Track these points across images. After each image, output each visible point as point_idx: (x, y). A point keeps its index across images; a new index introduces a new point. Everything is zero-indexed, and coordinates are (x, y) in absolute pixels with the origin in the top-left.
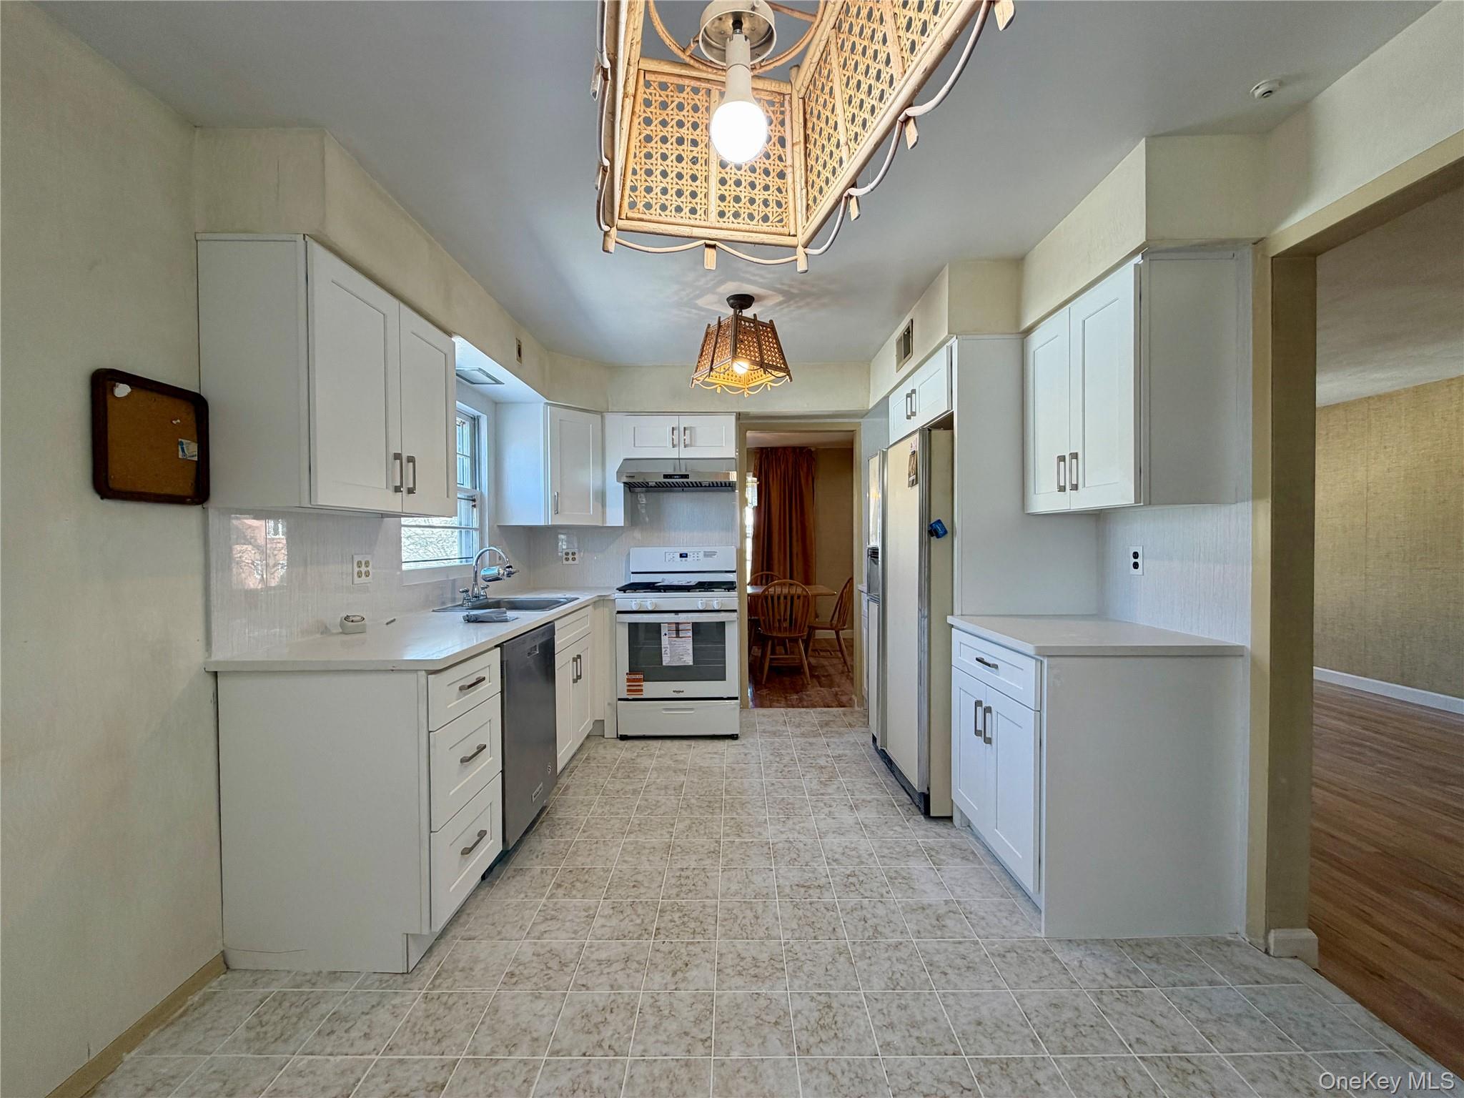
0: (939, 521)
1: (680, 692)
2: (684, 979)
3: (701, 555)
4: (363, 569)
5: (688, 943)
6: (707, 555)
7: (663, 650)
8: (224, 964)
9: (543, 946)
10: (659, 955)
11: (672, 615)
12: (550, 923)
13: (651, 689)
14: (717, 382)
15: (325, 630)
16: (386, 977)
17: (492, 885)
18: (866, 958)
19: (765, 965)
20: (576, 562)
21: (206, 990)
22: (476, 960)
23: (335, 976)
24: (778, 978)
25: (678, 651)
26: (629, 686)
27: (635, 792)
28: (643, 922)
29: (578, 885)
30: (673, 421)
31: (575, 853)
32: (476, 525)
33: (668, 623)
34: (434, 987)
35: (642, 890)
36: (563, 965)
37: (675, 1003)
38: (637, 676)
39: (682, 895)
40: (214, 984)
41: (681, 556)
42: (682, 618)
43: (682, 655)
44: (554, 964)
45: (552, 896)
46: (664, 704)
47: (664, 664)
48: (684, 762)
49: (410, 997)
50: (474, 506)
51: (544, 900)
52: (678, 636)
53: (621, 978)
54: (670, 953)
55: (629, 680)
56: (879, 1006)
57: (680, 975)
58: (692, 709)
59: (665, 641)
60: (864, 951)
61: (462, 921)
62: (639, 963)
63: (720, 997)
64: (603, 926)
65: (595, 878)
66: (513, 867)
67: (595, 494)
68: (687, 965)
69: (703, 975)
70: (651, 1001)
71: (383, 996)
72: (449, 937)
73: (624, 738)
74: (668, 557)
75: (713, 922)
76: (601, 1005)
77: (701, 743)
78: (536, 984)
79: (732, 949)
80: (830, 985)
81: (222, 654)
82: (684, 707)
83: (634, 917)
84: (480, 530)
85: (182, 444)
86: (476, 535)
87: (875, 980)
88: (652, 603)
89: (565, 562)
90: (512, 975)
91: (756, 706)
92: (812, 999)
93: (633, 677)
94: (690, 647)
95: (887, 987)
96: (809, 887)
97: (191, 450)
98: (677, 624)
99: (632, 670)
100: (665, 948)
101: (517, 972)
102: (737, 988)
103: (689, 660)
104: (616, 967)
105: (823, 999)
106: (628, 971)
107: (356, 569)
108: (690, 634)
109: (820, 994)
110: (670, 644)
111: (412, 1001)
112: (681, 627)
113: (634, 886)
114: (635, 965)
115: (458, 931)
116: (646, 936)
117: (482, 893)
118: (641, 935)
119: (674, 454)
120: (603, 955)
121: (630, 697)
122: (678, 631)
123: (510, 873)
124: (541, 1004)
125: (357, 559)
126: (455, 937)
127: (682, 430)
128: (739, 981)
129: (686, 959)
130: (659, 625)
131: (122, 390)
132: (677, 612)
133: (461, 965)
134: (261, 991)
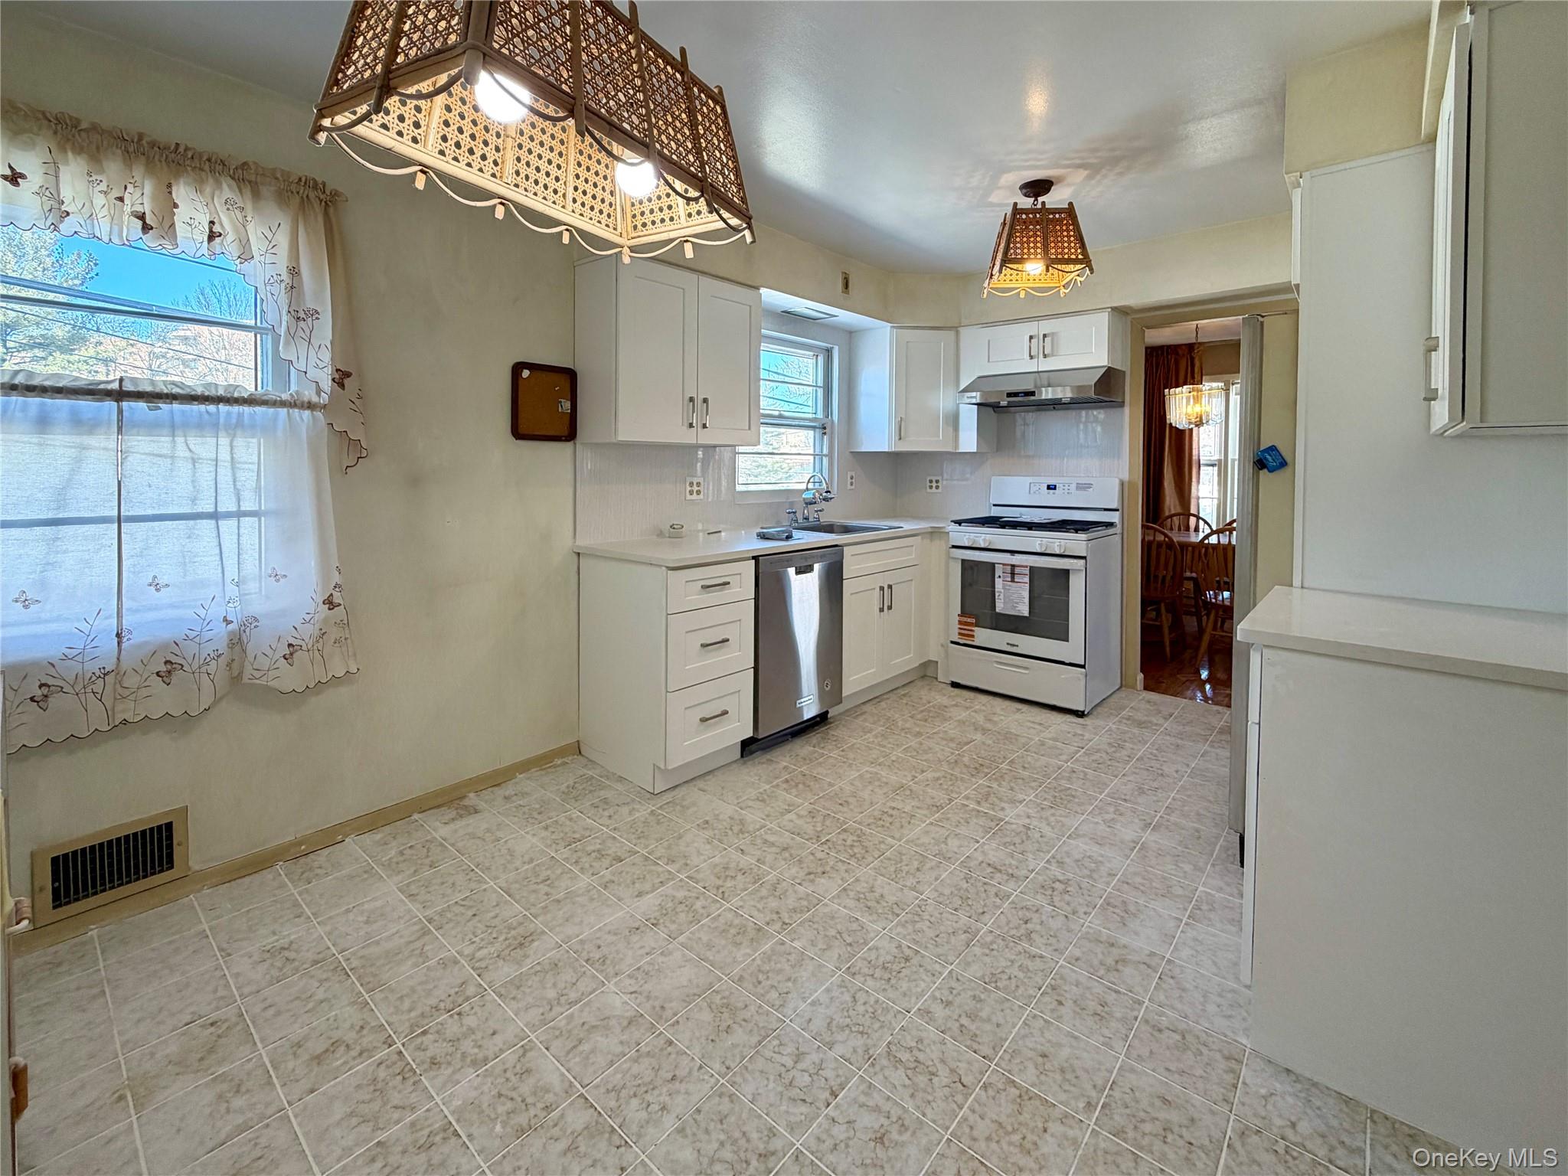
0: (1273, 448)
1: (1013, 645)
2: (812, 881)
3: (1073, 486)
4: (695, 488)
5: (841, 860)
6: (1081, 487)
7: (997, 594)
8: (577, 749)
9: (740, 814)
10: (811, 857)
11: (1008, 555)
12: (758, 803)
13: (984, 636)
14: (1018, 286)
15: (661, 534)
16: (642, 791)
17: (745, 763)
18: (989, 948)
19: (885, 904)
20: (940, 490)
21: (565, 760)
22: (694, 804)
23: (621, 779)
24: (887, 919)
25: (1013, 598)
26: (960, 629)
27: (919, 734)
28: (821, 831)
29: (801, 786)
30: (1032, 328)
31: (820, 763)
32: (825, 451)
33: (1004, 565)
34: (661, 808)
35: (845, 809)
36: (741, 831)
37: (790, 891)
38: (969, 620)
39: (873, 827)
40: (570, 758)
41: (1049, 487)
42: (1017, 559)
43: (1017, 603)
44: (736, 829)
45: (777, 786)
46: (1001, 658)
47: (997, 610)
48: (995, 723)
49: (645, 808)
50: (825, 433)
51: (768, 787)
52: (1013, 581)
53: (769, 858)
54: (820, 860)
55: (960, 623)
56: (954, 984)
57: (812, 876)
58: (1026, 668)
59: (999, 584)
60: (992, 943)
61: (707, 778)
62: (791, 855)
63: (826, 905)
64: (791, 821)
65: (817, 786)
66: (769, 757)
67: (946, 417)
68: (824, 873)
69: (828, 886)
70: (776, 881)
71: (633, 800)
72: (691, 784)
73: (955, 685)
74: (1034, 489)
75: (876, 856)
76: (741, 866)
77: (1035, 710)
78: (715, 835)
79: (871, 882)
80: (926, 947)
81: (583, 542)
82: (1019, 664)
83: (819, 825)
84: (830, 456)
85: (561, 402)
86: (825, 460)
87: (974, 967)
88: (984, 540)
89: (929, 490)
90: (707, 822)
91: (1146, 688)
92: (899, 947)
93: (965, 619)
94: (1026, 594)
95: (982, 978)
96: (1000, 871)
97: (567, 405)
98: (1013, 566)
99: (964, 613)
100: (820, 855)
101: (711, 822)
102: (845, 907)
103: (1024, 610)
104: (774, 849)
105: (908, 952)
106: (778, 856)
107: (689, 488)
108: (1027, 579)
109: (909, 947)
110: (1004, 588)
111: (643, 811)
112: (1017, 570)
113: (841, 804)
114: (787, 855)
115: (700, 784)
116: (814, 841)
117: (735, 766)
118: (811, 839)
119: (1032, 367)
120: (771, 838)
121: (962, 642)
122: (1013, 574)
123: (764, 760)
124: (708, 847)
125: (689, 480)
126: (695, 786)
127: (1041, 337)
128: (851, 903)
129: (828, 868)
130: (993, 565)
131: (526, 373)
132: (1013, 552)
133: (684, 803)
134: (585, 771)
